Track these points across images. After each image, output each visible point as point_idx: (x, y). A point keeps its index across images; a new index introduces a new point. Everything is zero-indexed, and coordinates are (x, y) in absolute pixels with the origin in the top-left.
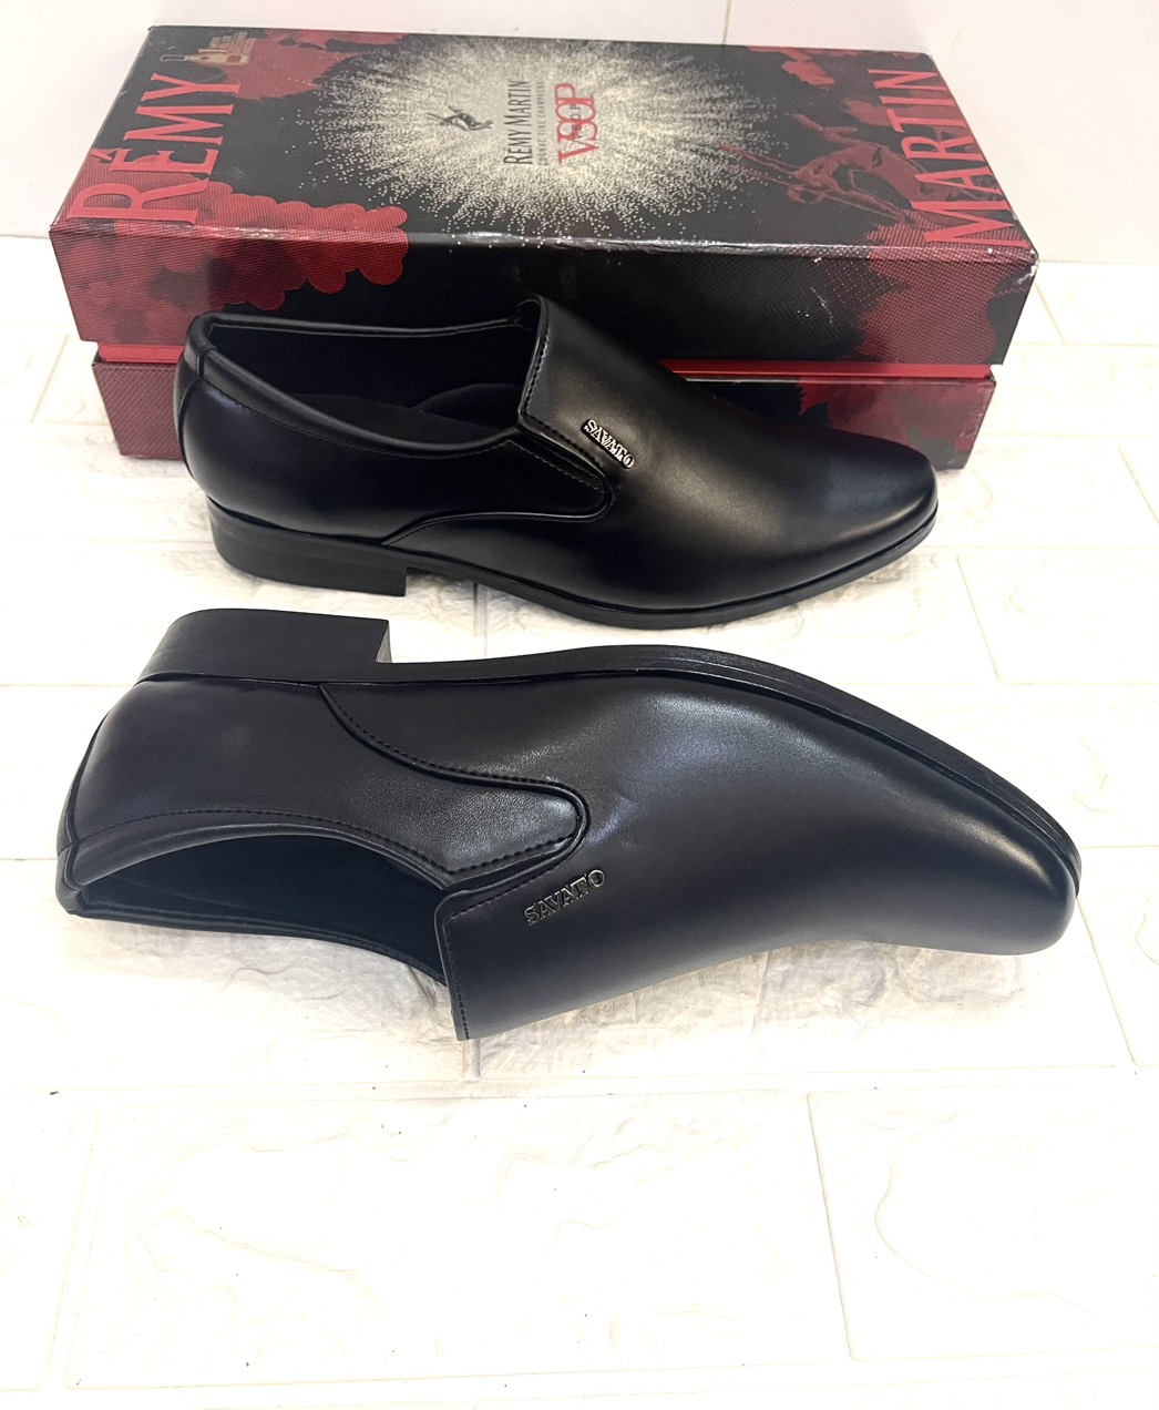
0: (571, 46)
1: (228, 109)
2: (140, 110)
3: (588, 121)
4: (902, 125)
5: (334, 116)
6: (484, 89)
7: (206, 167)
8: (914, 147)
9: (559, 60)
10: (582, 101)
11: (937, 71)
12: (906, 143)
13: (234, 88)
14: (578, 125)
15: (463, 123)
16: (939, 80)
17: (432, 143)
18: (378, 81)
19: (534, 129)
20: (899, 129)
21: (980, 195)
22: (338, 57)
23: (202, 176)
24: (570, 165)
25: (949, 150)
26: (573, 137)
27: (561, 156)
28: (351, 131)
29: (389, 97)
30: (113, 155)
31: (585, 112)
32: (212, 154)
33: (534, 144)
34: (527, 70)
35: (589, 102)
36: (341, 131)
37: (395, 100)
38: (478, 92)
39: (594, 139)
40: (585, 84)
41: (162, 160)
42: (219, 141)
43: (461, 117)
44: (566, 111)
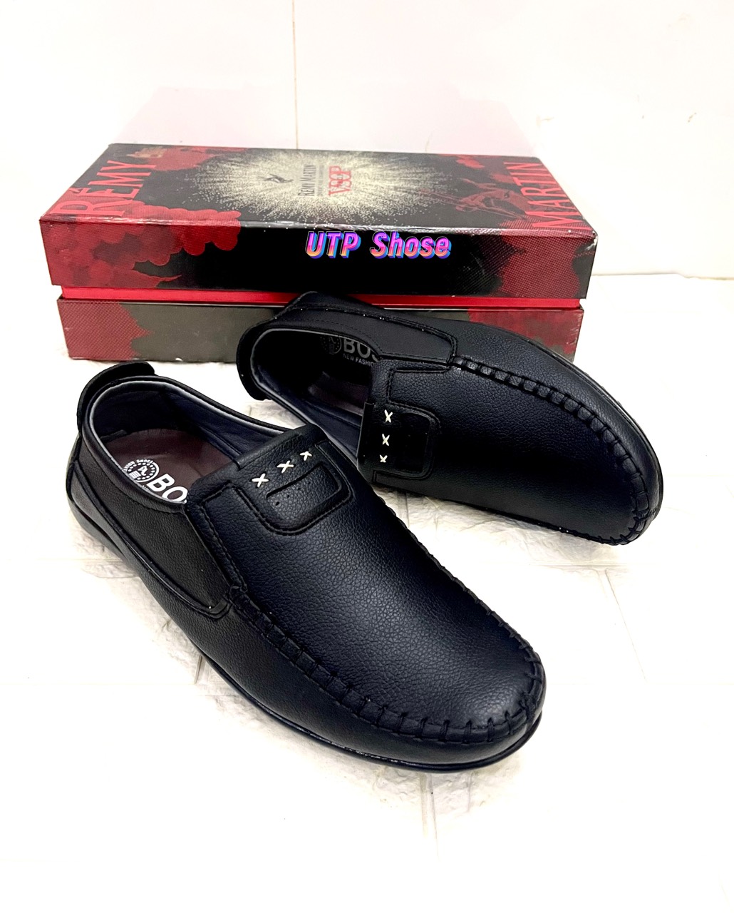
0: (340, 153)
1: (148, 174)
2: (98, 174)
3: (347, 180)
4: (522, 183)
5: (206, 177)
6: (291, 169)
7: (132, 195)
8: (527, 191)
9: (333, 158)
10: (345, 173)
11: (541, 163)
12: (523, 190)
13: (153, 167)
14: (340, 182)
15: (277, 180)
16: (543, 166)
17: (260, 187)
18: (232, 165)
19: (316, 183)
20: (520, 185)
21: (564, 210)
22: (212, 156)
23: (130, 199)
24: (335, 196)
25: (547, 193)
26: (338, 186)
27: (330, 193)
28: (215, 182)
29: (237, 170)
30: (80, 190)
31: (345, 177)
32: (136, 191)
33: (316, 189)
34: (315, 162)
35: (349, 173)
36: (209, 182)
37: (241, 171)
38: (287, 169)
39: (349, 186)
40: (346, 167)
41: (108, 193)
42: (141, 186)
43: (277, 178)
44: (335, 176)
